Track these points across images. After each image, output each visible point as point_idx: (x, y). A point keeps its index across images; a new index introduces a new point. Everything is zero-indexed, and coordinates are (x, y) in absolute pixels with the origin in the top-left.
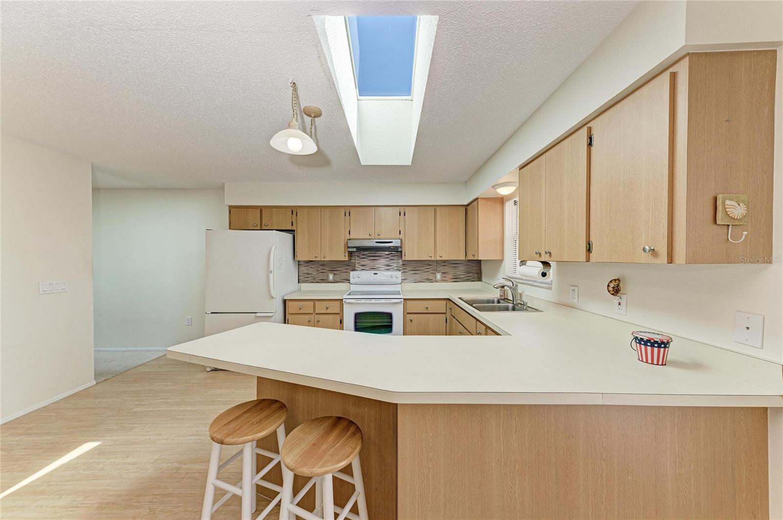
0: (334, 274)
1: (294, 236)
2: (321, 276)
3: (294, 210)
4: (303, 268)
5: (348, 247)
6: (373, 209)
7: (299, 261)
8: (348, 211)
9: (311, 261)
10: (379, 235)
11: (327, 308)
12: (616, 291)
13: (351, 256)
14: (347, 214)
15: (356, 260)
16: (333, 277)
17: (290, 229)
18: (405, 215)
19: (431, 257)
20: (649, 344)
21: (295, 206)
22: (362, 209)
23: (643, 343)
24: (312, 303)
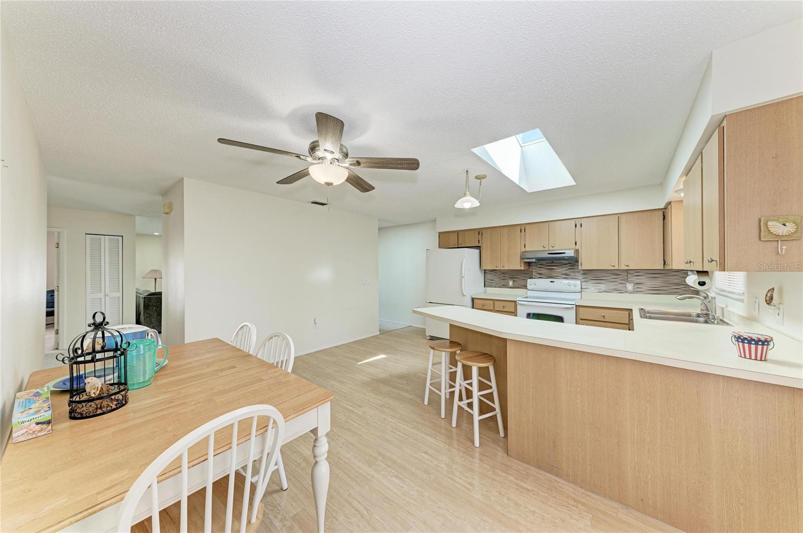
0: (514, 281)
1: (480, 251)
2: (502, 282)
3: (480, 231)
4: (489, 275)
5: (523, 259)
6: (547, 224)
7: (485, 270)
8: (522, 228)
9: (495, 270)
10: (553, 247)
11: (504, 307)
12: (769, 300)
13: (529, 266)
14: (523, 231)
15: (535, 270)
16: (513, 284)
17: (477, 245)
18: (581, 226)
19: (613, 266)
20: (746, 341)
21: (481, 228)
22: (536, 225)
23: (740, 340)
24: (492, 302)
